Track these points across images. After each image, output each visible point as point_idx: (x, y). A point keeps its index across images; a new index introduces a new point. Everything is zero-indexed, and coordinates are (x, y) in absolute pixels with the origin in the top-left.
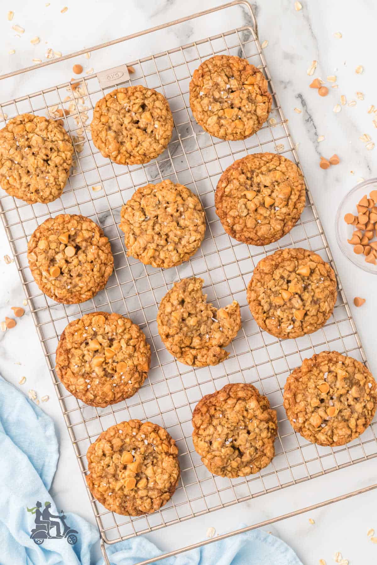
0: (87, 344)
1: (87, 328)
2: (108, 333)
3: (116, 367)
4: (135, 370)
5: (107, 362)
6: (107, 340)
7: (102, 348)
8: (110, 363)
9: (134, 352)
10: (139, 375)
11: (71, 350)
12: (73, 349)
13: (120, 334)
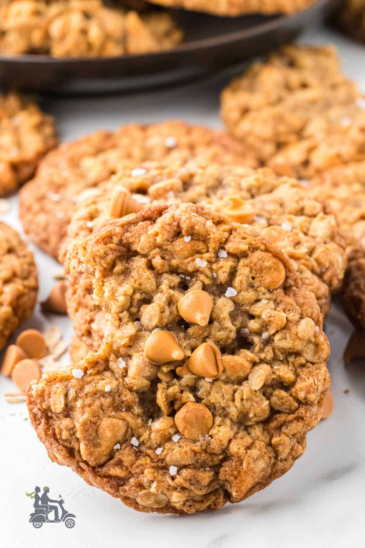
0: (184, 287)
1: (223, 254)
2: (252, 317)
3: (183, 404)
4: (216, 460)
5: (178, 370)
6: (234, 328)
7: (204, 328)
8: (184, 381)
9: (257, 423)
10: (209, 485)
11: (137, 258)
12: (144, 260)
13: (274, 350)
